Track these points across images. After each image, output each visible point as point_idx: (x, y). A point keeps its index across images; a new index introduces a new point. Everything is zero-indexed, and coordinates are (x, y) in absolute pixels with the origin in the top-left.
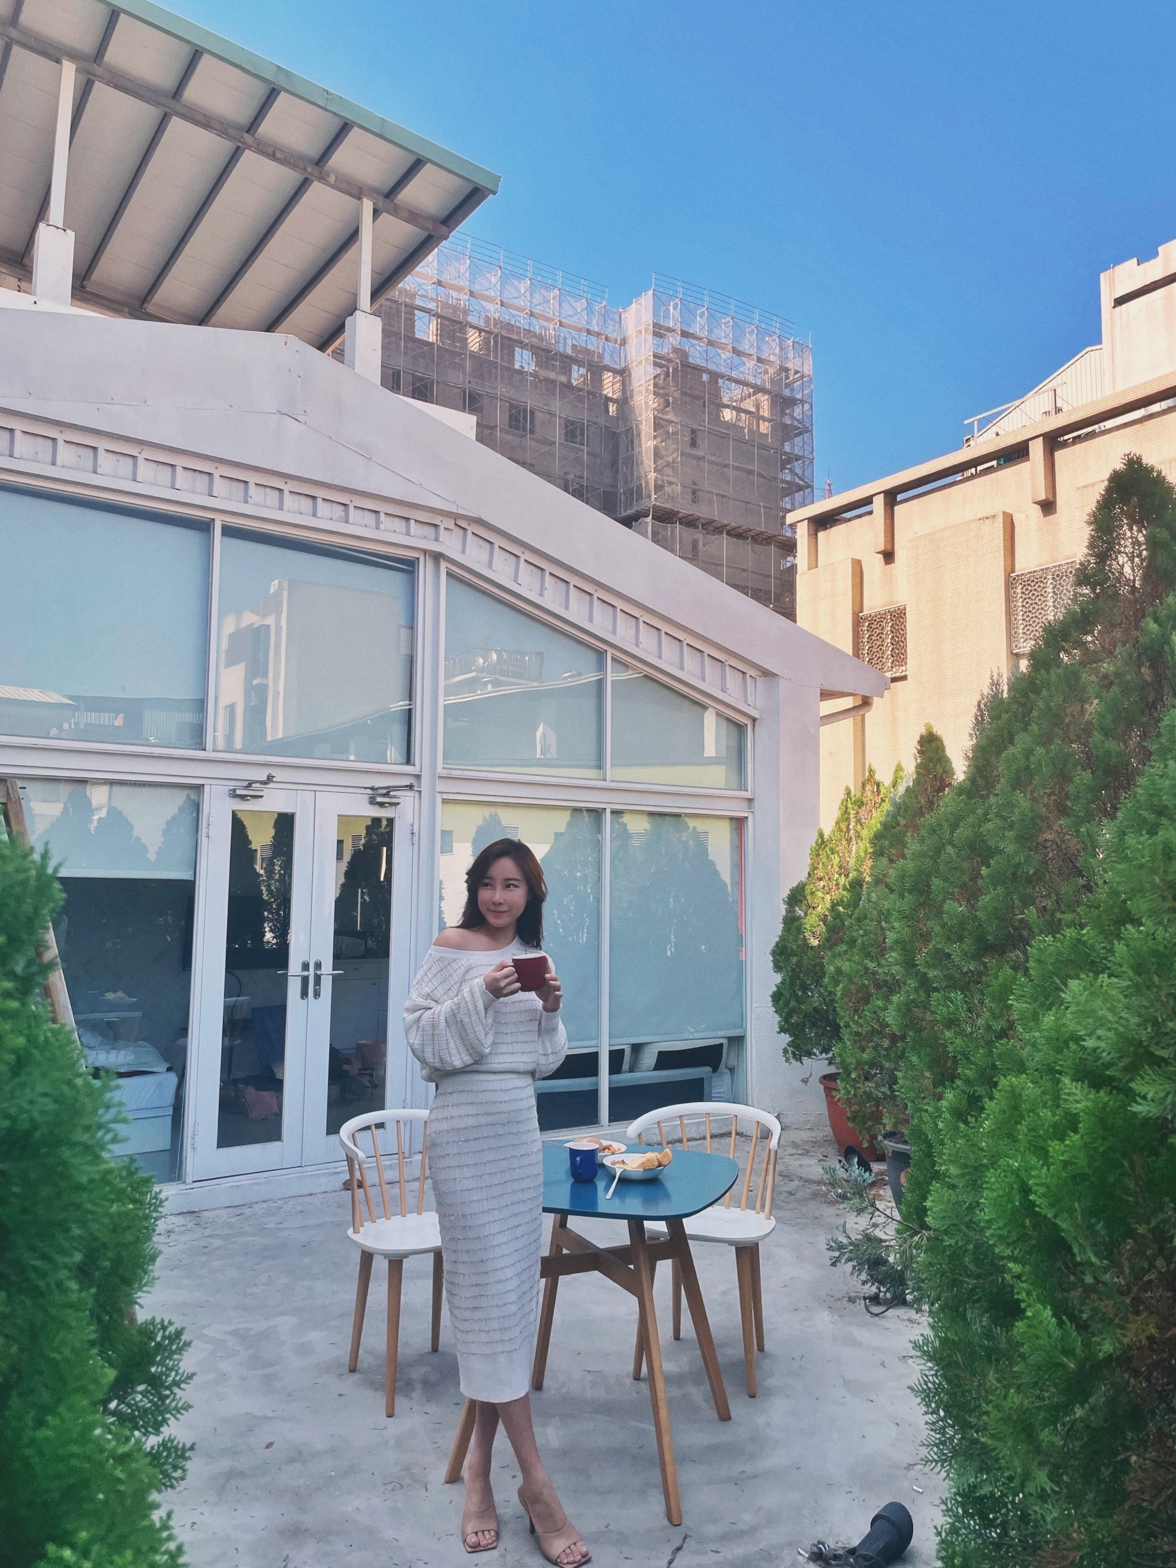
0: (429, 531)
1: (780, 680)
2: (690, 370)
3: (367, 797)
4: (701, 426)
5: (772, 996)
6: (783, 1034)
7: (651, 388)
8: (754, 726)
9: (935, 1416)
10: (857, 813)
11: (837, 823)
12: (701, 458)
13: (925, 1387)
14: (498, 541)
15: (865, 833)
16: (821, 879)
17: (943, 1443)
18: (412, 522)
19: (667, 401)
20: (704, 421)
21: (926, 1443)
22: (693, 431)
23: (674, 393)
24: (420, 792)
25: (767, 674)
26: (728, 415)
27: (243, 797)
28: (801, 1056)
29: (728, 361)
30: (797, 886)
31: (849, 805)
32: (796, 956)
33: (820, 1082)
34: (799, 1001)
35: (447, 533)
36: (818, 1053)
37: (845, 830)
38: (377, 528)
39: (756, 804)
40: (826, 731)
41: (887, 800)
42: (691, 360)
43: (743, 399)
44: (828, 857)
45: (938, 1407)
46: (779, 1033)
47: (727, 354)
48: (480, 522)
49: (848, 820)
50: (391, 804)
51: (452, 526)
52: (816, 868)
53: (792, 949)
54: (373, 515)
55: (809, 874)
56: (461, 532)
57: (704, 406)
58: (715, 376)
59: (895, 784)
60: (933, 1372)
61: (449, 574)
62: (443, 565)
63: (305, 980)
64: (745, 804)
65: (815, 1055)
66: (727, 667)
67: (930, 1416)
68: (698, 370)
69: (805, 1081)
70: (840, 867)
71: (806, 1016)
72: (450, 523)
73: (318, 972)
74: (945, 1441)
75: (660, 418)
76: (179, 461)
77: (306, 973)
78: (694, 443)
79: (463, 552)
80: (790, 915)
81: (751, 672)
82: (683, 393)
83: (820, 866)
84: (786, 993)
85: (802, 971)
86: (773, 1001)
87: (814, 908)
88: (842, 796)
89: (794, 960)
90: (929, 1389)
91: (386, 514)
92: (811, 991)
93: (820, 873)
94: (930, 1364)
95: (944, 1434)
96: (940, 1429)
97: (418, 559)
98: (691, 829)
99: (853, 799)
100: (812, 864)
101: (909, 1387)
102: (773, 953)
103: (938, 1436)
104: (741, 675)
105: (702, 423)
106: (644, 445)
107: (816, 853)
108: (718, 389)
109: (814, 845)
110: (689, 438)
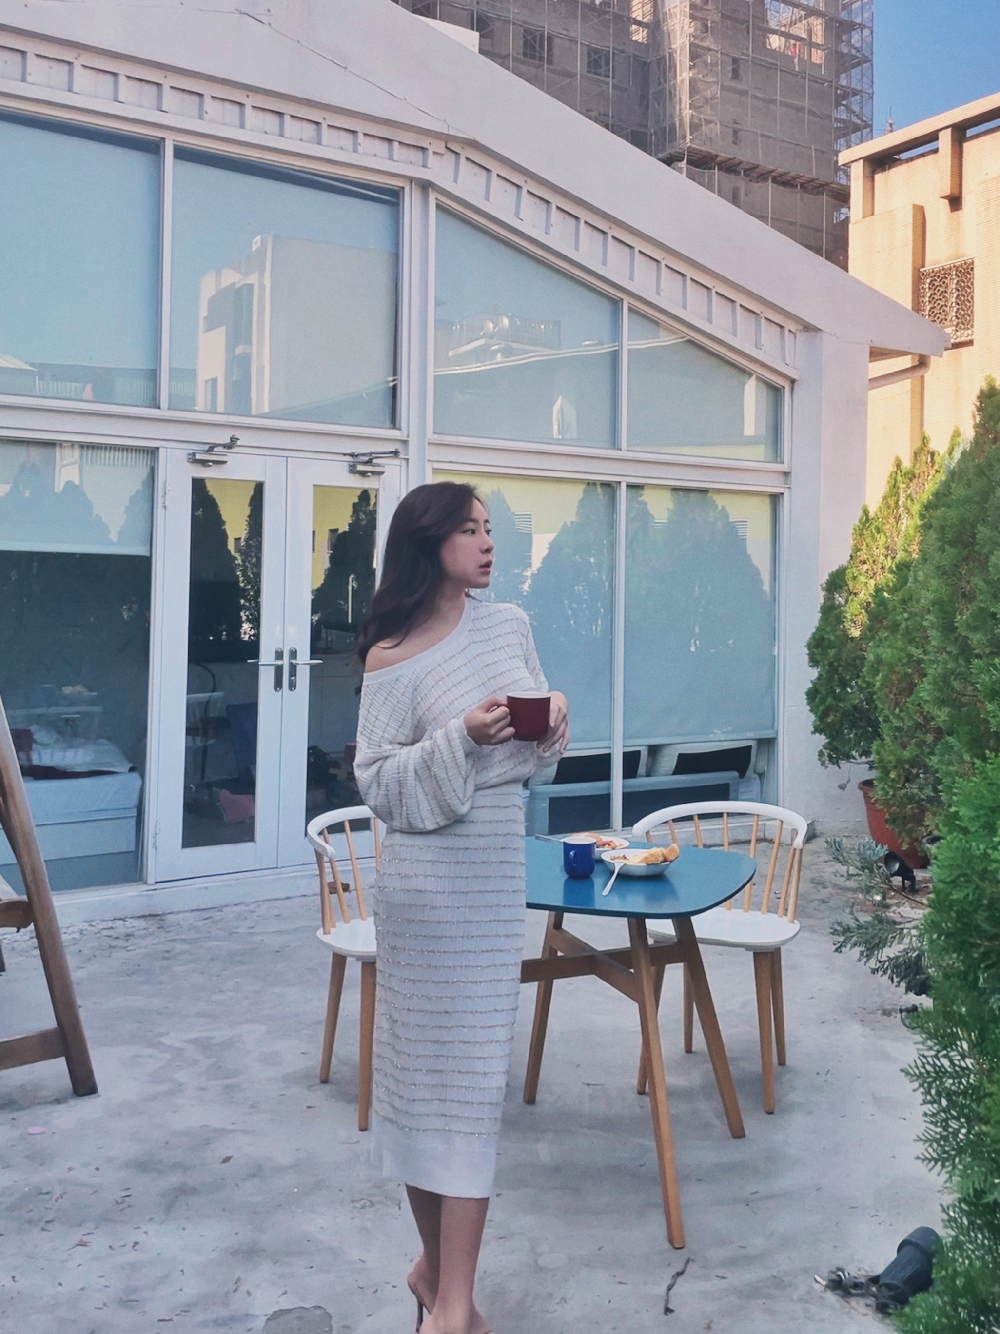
0: (417, 156)
1: (825, 335)
3: (346, 465)
4: (743, 54)
5: (807, 694)
6: (817, 734)
7: (687, 9)
8: (792, 389)
9: (935, 1106)
10: (908, 487)
11: (885, 498)
12: (743, 93)
13: (923, 1070)
14: (496, 168)
15: (916, 508)
16: (864, 562)
17: (945, 1138)
18: (396, 144)
19: (706, 26)
20: (748, 49)
21: (923, 1138)
22: (735, 61)
23: (714, 16)
24: (407, 460)
25: (808, 328)
26: (775, 42)
27: (204, 463)
28: (838, 758)
30: (837, 570)
31: (899, 478)
32: (834, 647)
33: (860, 788)
34: (837, 698)
35: (436, 157)
36: (857, 757)
37: (893, 506)
38: (355, 150)
39: (793, 475)
40: (875, 395)
41: (942, 471)
43: (793, 23)
44: (873, 537)
45: (939, 1094)
46: (813, 733)
48: (474, 145)
49: (897, 494)
50: (374, 473)
51: (442, 149)
52: (859, 550)
53: (830, 641)
54: (350, 136)
55: (851, 557)
56: (453, 156)
57: (748, 32)
59: (950, 452)
60: (933, 1053)
61: (439, 207)
62: (433, 196)
63: (279, 670)
64: (781, 478)
65: (854, 758)
66: (763, 320)
67: (929, 1106)
69: (842, 787)
70: (887, 548)
71: (845, 714)
72: (440, 146)
73: (294, 661)
74: (948, 1136)
75: (698, 46)
76: (124, 69)
77: (279, 662)
78: (736, 75)
79: (456, 181)
81: (789, 325)
82: (723, 16)
83: (864, 547)
84: (823, 690)
85: (840, 666)
86: (808, 699)
87: (856, 594)
88: (890, 468)
89: (832, 652)
90: (928, 1072)
91: (365, 134)
92: (852, 687)
93: (863, 555)
94: (930, 1043)
95: (945, 1128)
96: (942, 1121)
97: (403, 188)
99: (904, 471)
100: (855, 545)
101: (902, 1070)
102: (809, 646)
103: (939, 1130)
104: (778, 328)
105: (745, 52)
106: (679, 79)
107: (860, 532)
108: (764, 11)
109: (858, 523)
110: (730, 68)
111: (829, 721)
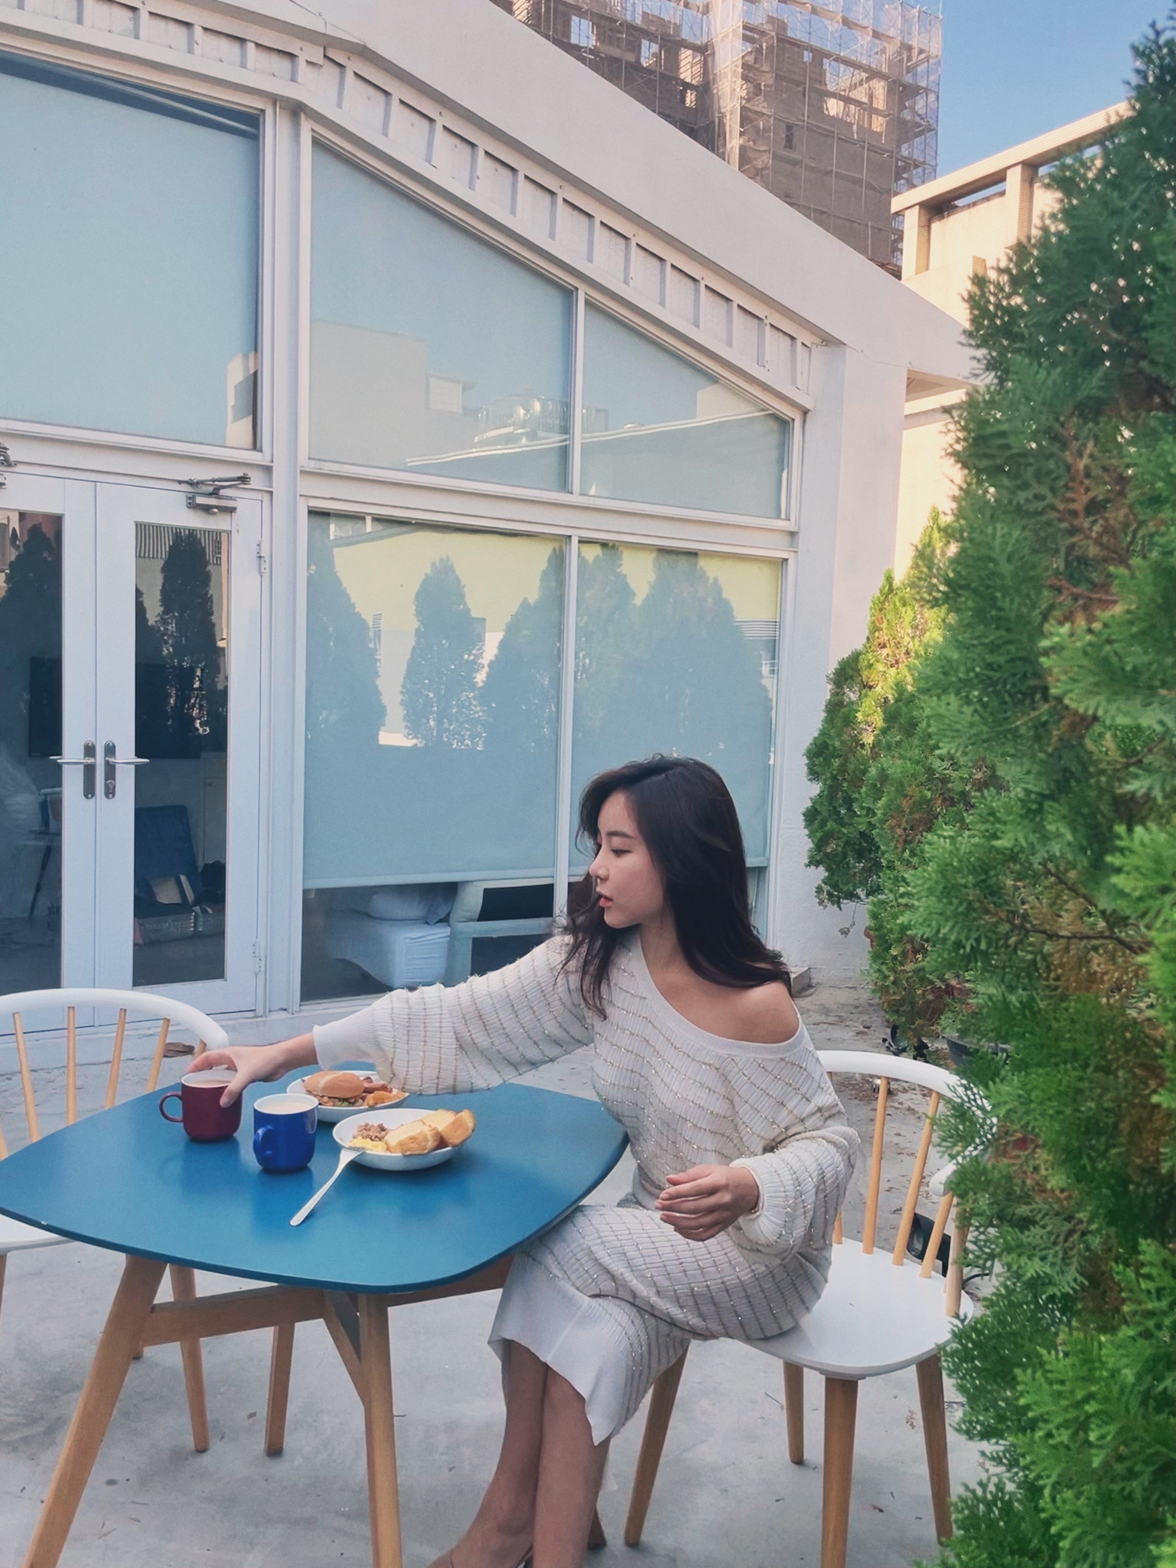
0: (283, 65)
1: (849, 351)
2: (787, 45)
3: (182, 496)
4: (798, 119)
5: (804, 814)
6: (813, 867)
7: (740, 70)
8: (804, 422)
11: (914, 562)
12: (796, 163)
14: (398, 91)
16: (884, 646)
18: (251, 45)
19: (758, 88)
20: (803, 115)
22: (789, 127)
23: (767, 79)
25: (827, 340)
26: (833, 107)
28: (840, 898)
29: (837, 35)
30: (849, 657)
31: (935, 535)
32: (838, 756)
33: (866, 935)
34: (841, 822)
35: (311, 70)
38: (187, 51)
39: (801, 535)
40: (910, 437)
42: (790, 34)
43: (853, 87)
44: (896, 612)
46: (808, 865)
47: (836, 25)
48: (362, 52)
50: (223, 509)
51: (319, 58)
52: (877, 629)
53: (836, 748)
54: (184, 29)
55: (867, 638)
56: (335, 70)
57: (804, 95)
58: (819, 55)
61: (316, 141)
62: (306, 125)
63: (90, 770)
64: (786, 539)
66: (767, 328)
68: (799, 46)
69: (845, 933)
70: (915, 625)
71: (848, 843)
72: (316, 54)
73: (111, 760)
75: (749, 110)
77: (90, 760)
78: (789, 143)
79: (339, 106)
80: (836, 698)
81: (803, 337)
82: (778, 78)
83: (885, 626)
84: (824, 812)
85: (845, 780)
86: (806, 820)
87: (870, 688)
88: (925, 521)
89: (837, 763)
91: (207, 30)
93: (883, 636)
97: (263, 111)
98: (711, 581)
100: (873, 622)
102: (808, 754)
104: (788, 340)
105: (801, 117)
106: (728, 146)
107: (880, 605)
108: (822, 73)
109: (878, 594)
110: (784, 136)
111: (829, 850)
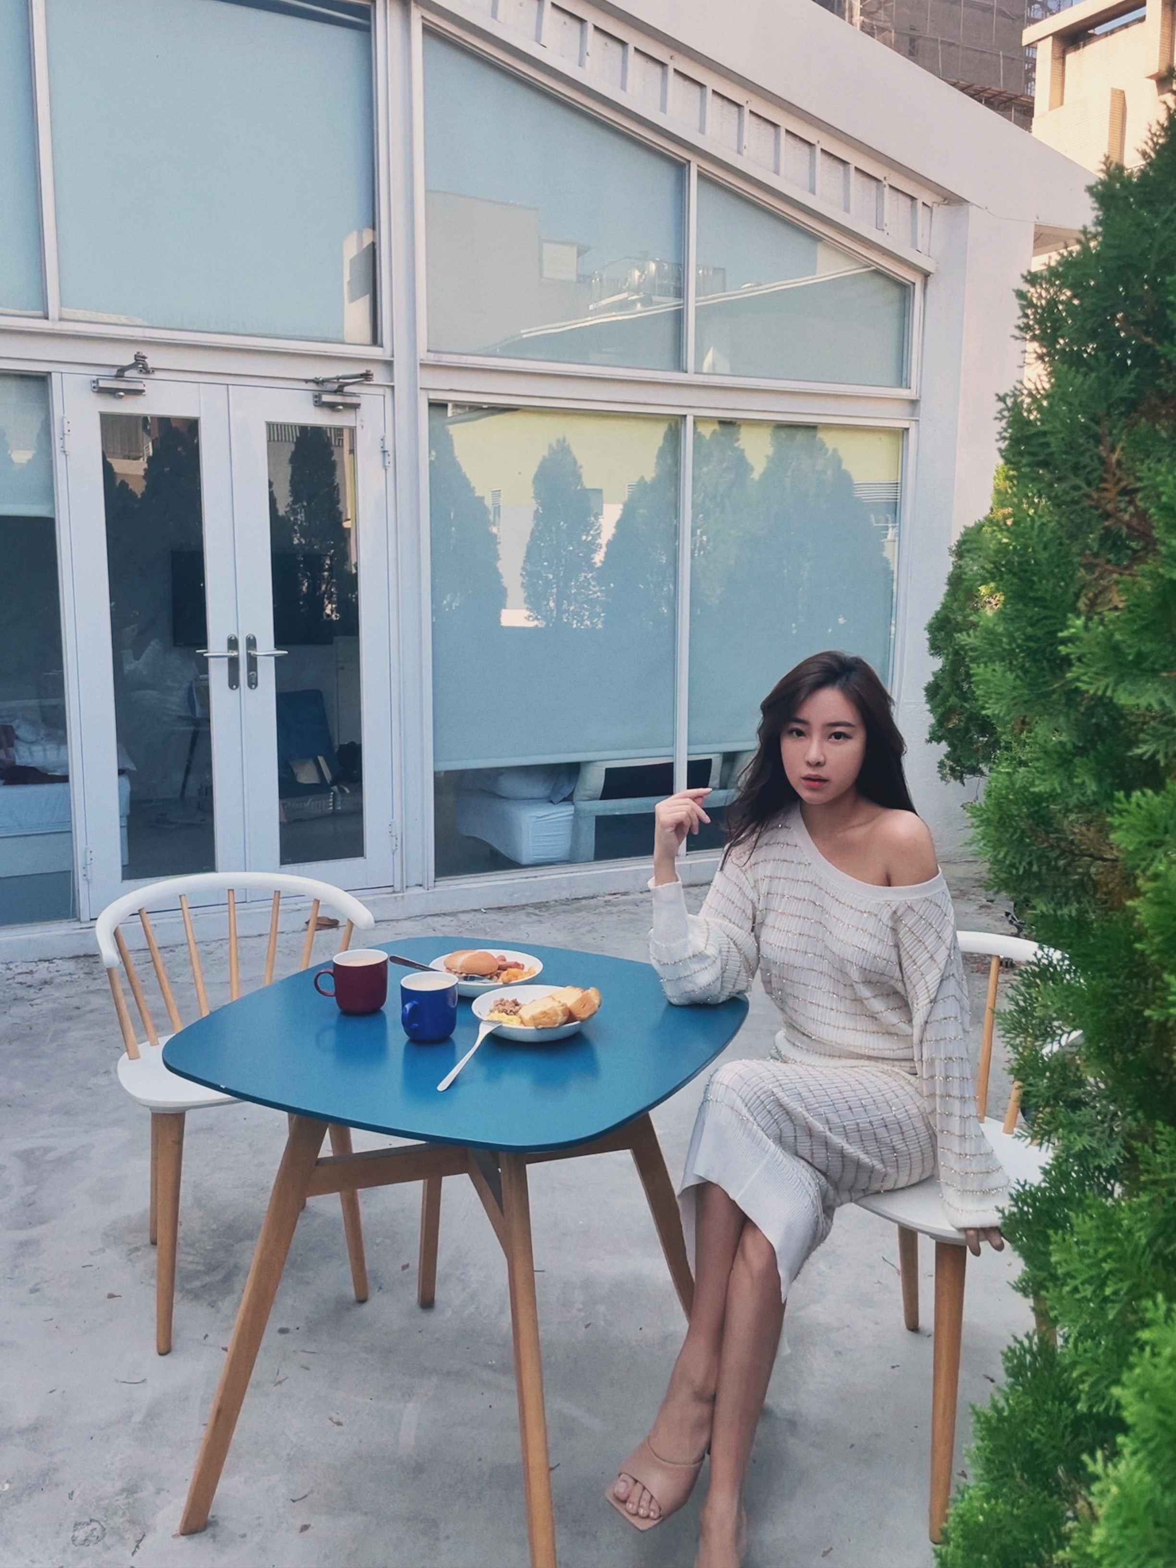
1: (971, 208)
3: (309, 395)
5: (926, 689)
8: (925, 286)
24: (393, 387)
25: (949, 198)
27: (114, 393)
28: (963, 773)
30: (972, 529)
32: (961, 631)
36: (985, 771)
39: (922, 404)
46: (929, 741)
50: (347, 406)
53: (957, 621)
55: (991, 509)
61: (426, 29)
62: (418, 12)
63: (233, 663)
64: (907, 408)
65: (981, 772)
66: (887, 190)
71: (971, 718)
73: (253, 652)
77: (234, 654)
80: (959, 570)
81: (925, 197)
89: (958, 637)
104: (907, 199)
111: (951, 726)
